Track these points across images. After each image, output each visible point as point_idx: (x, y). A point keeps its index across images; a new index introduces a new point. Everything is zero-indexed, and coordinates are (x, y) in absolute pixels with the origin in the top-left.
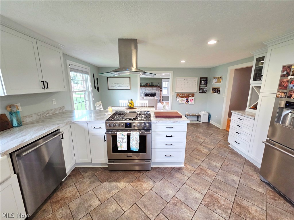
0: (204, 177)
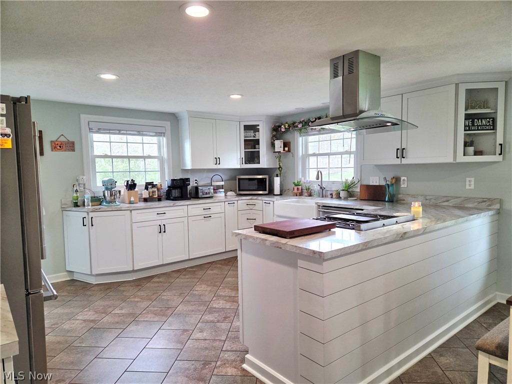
0: (193, 365)
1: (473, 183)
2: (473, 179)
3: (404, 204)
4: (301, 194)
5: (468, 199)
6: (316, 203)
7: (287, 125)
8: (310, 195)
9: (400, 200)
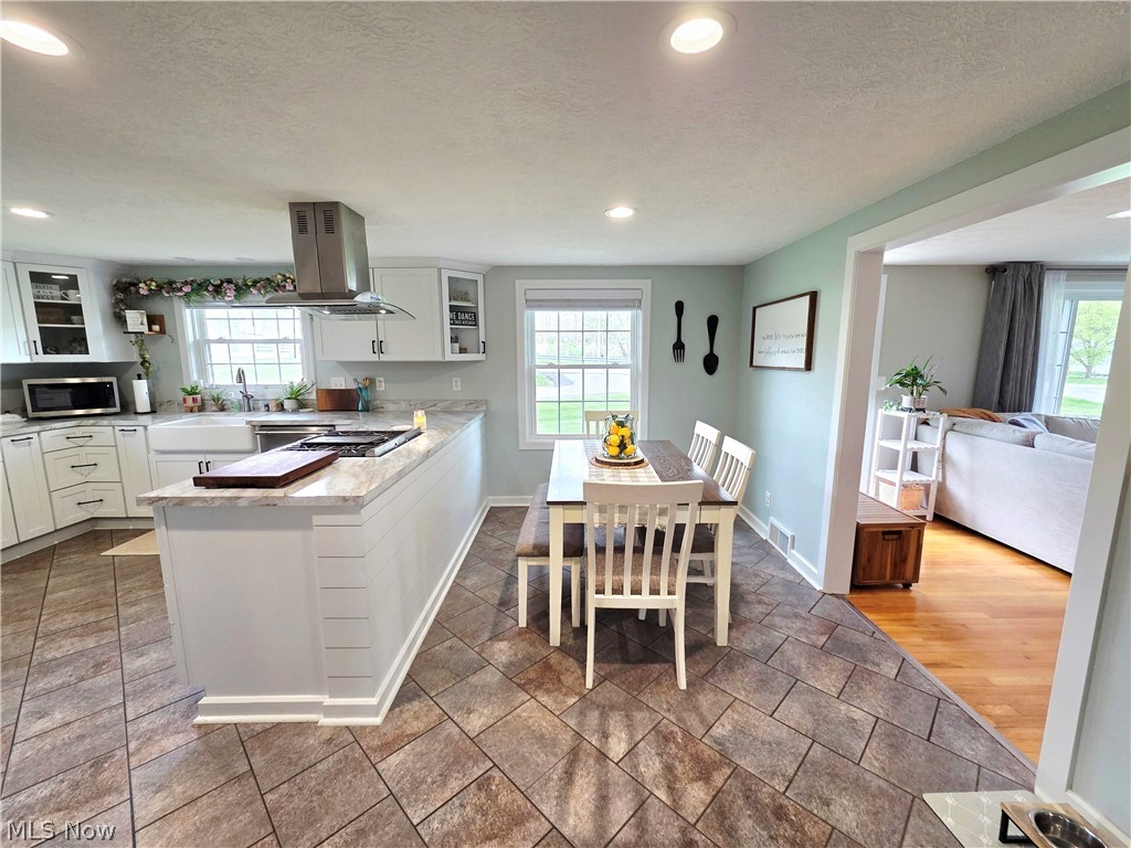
1: (459, 383)
2: (459, 379)
3: (383, 413)
4: (202, 409)
5: (456, 402)
6: (248, 423)
7: (154, 284)
8: (222, 409)
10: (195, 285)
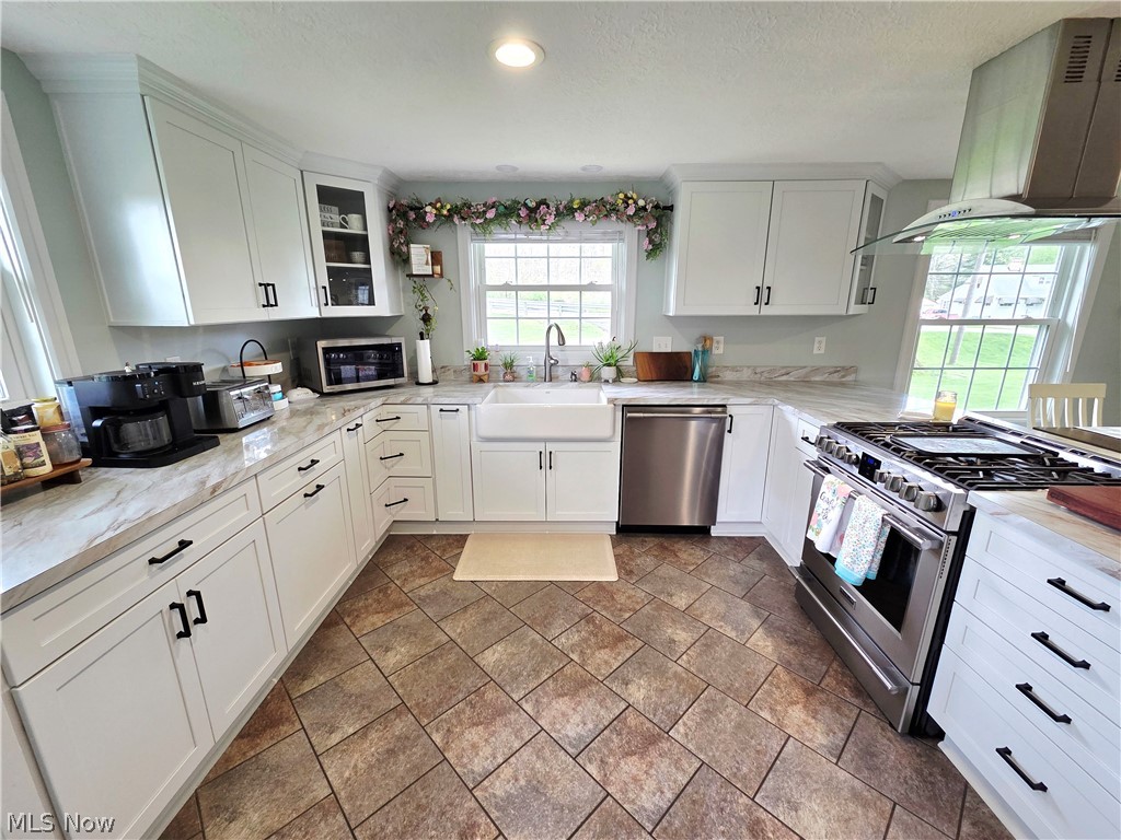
1: (823, 344)
2: (824, 339)
5: (816, 370)
6: (612, 401)
9: (712, 377)
10: (502, 209)
